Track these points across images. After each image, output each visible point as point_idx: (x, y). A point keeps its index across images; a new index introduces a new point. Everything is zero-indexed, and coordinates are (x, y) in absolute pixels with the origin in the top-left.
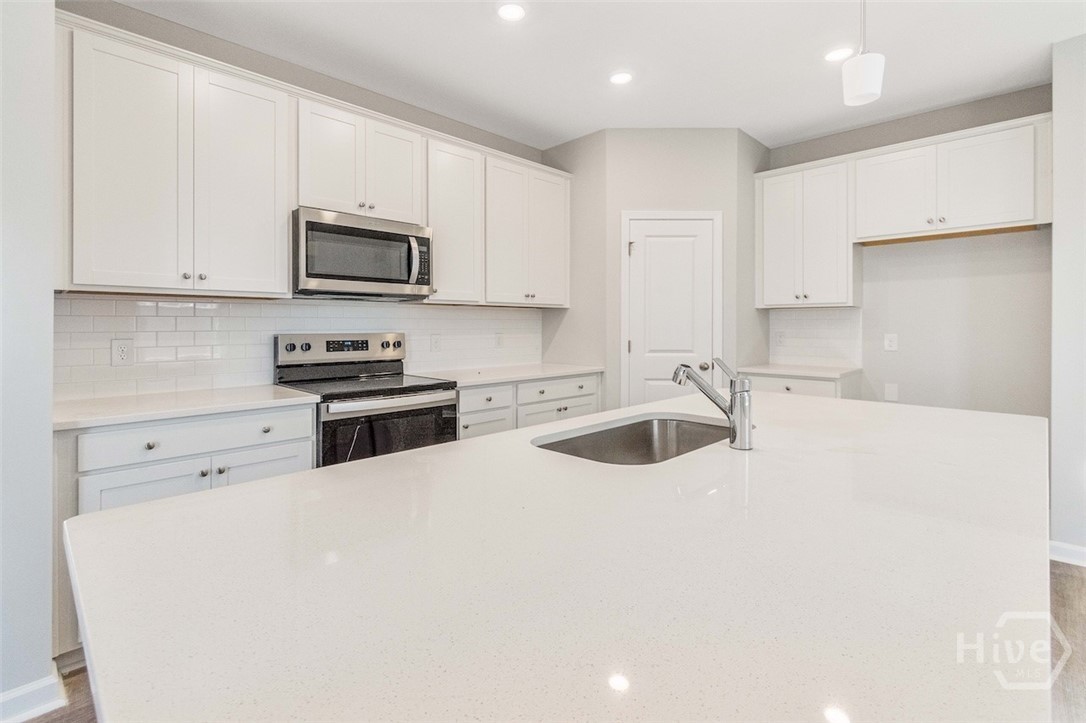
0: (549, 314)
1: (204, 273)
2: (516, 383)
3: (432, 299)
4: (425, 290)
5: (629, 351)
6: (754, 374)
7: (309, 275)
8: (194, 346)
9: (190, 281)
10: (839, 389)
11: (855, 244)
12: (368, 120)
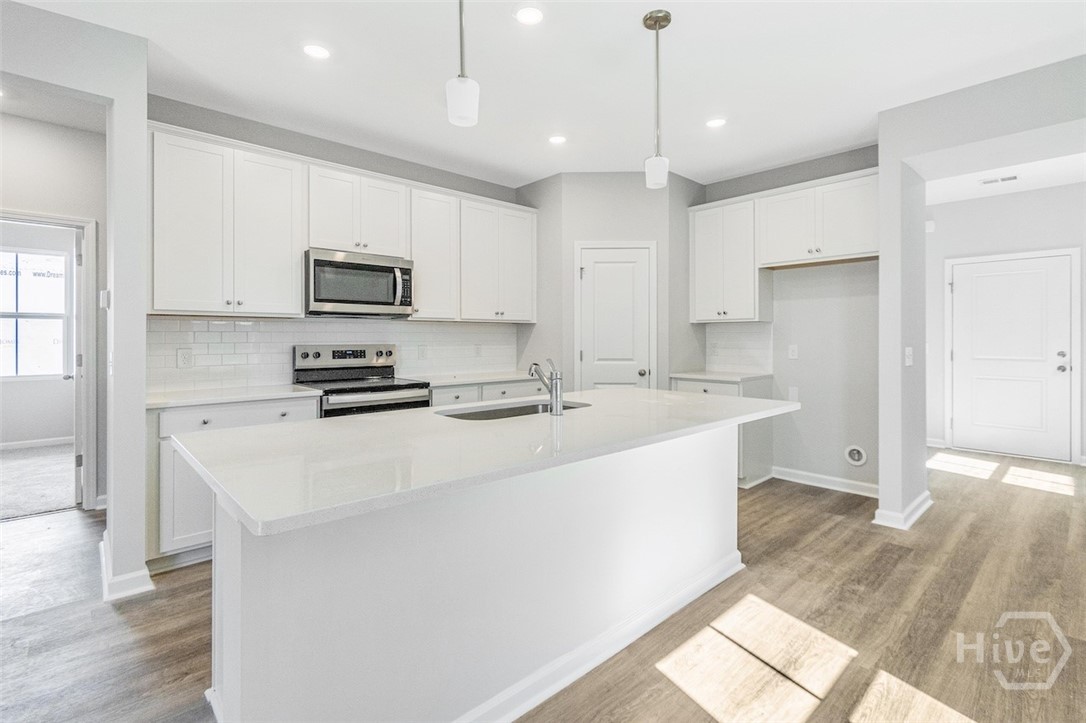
0: (522, 329)
1: (241, 301)
2: (481, 385)
3: (415, 316)
4: (408, 310)
5: (581, 359)
6: (681, 379)
7: (316, 300)
8: (235, 353)
9: (231, 306)
10: (741, 389)
11: (760, 269)
12: (363, 178)
